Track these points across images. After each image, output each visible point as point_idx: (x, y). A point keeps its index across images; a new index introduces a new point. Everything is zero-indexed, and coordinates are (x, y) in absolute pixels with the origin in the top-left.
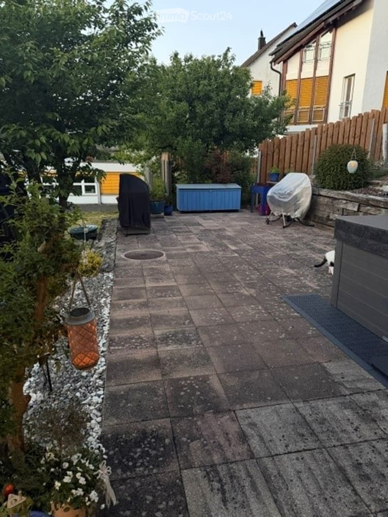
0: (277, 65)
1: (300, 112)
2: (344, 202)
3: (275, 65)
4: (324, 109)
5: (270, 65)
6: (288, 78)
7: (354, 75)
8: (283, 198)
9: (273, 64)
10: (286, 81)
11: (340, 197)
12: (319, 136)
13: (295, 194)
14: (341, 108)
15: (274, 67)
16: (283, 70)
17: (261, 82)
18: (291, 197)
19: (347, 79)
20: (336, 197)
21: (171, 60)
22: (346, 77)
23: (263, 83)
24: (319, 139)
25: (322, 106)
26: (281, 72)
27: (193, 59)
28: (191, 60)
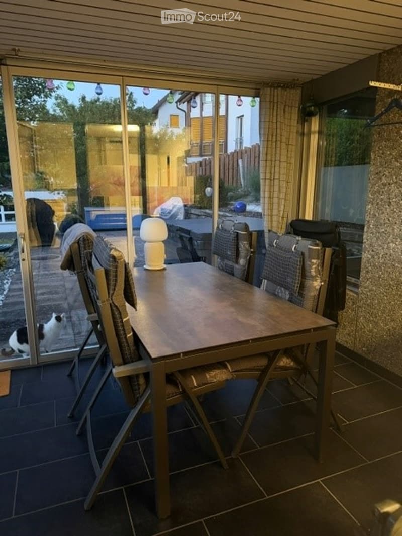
0: (182, 104)
1: (204, 146)
2: (203, 217)
3: (180, 104)
4: (223, 144)
5: (176, 104)
6: (192, 116)
7: (243, 116)
8: (165, 216)
9: (179, 103)
10: (191, 119)
11: (202, 214)
12: (203, 168)
13: (172, 213)
14: (236, 143)
15: (179, 106)
16: (188, 109)
17: (178, 116)
18: (170, 215)
19: (239, 119)
20: (200, 214)
21: (80, 101)
22: (238, 117)
23: (180, 116)
24: (204, 170)
25: (222, 141)
26: (186, 111)
27: (101, 100)
28: (99, 101)
